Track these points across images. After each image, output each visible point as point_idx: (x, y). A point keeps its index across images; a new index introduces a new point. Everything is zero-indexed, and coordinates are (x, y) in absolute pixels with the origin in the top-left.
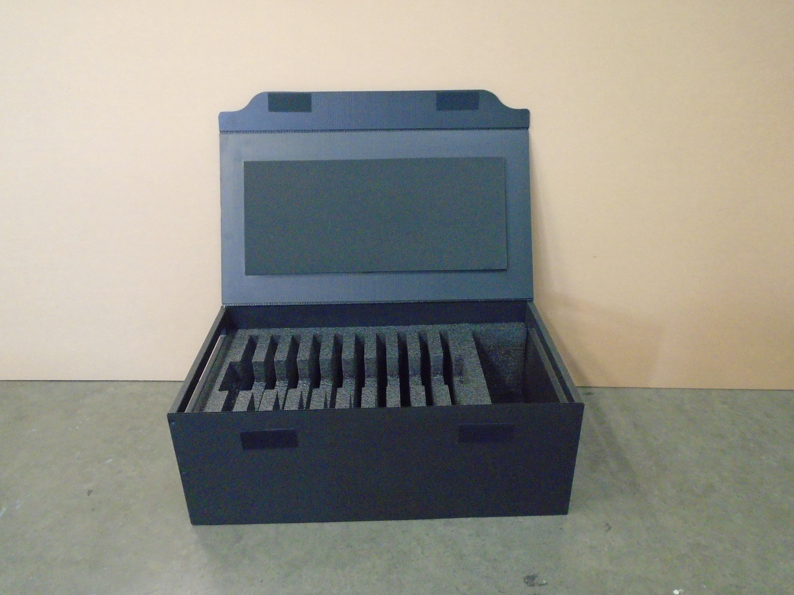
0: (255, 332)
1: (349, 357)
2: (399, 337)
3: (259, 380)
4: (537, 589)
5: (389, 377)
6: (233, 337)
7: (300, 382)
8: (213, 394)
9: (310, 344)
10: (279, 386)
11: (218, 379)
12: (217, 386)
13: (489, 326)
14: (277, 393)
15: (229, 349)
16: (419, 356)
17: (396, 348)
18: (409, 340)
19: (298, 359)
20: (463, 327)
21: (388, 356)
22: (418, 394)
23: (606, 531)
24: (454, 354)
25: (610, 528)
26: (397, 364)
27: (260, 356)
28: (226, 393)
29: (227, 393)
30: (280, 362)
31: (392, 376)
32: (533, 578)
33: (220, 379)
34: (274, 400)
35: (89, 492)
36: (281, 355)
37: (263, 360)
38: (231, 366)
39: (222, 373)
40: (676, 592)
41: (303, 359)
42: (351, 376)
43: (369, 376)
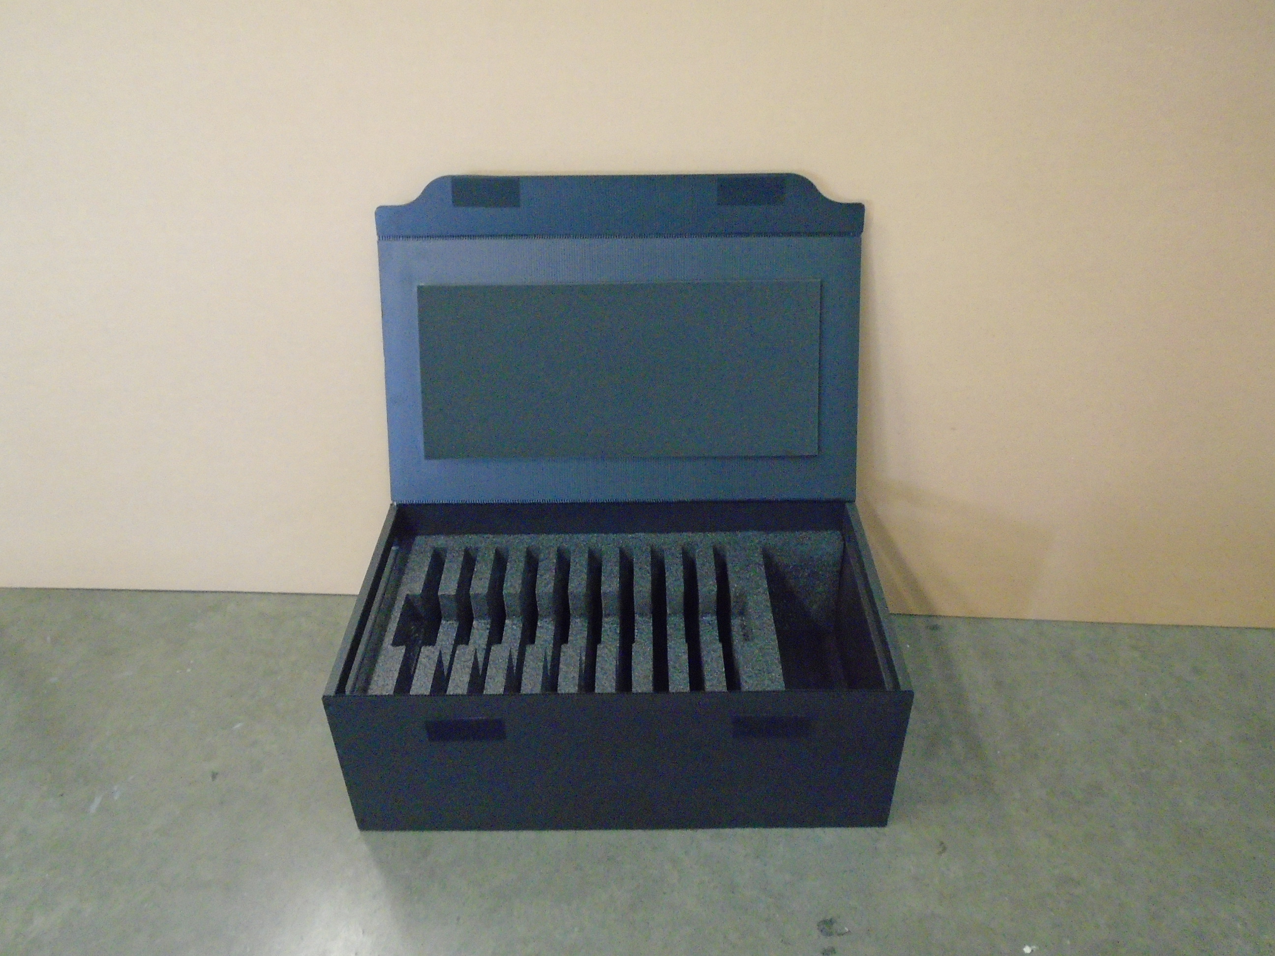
0: (441, 541)
1: (579, 590)
2: (653, 552)
3: (449, 618)
4: (836, 941)
5: (637, 617)
6: (409, 550)
7: (507, 621)
8: (383, 652)
9: (522, 565)
10: (478, 630)
11: (390, 625)
12: (389, 638)
13: (787, 536)
14: (476, 652)
15: (403, 574)
16: (682, 589)
17: (648, 575)
18: (668, 560)
19: (505, 592)
20: (749, 537)
21: (636, 589)
22: (678, 657)
23: (940, 853)
24: (735, 586)
25: (945, 849)
26: (648, 600)
27: (449, 586)
28: (402, 650)
29: (404, 651)
30: (477, 595)
31: (641, 615)
32: (830, 922)
33: (393, 627)
34: (470, 664)
35: (214, 776)
36: (480, 586)
37: (453, 593)
38: (409, 601)
39: (396, 614)
40: (1027, 950)
41: (512, 591)
42: (581, 615)
43: (608, 615)
